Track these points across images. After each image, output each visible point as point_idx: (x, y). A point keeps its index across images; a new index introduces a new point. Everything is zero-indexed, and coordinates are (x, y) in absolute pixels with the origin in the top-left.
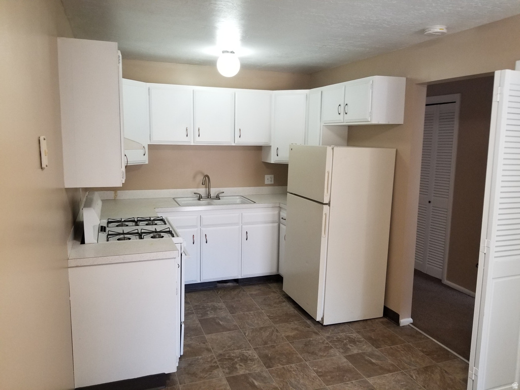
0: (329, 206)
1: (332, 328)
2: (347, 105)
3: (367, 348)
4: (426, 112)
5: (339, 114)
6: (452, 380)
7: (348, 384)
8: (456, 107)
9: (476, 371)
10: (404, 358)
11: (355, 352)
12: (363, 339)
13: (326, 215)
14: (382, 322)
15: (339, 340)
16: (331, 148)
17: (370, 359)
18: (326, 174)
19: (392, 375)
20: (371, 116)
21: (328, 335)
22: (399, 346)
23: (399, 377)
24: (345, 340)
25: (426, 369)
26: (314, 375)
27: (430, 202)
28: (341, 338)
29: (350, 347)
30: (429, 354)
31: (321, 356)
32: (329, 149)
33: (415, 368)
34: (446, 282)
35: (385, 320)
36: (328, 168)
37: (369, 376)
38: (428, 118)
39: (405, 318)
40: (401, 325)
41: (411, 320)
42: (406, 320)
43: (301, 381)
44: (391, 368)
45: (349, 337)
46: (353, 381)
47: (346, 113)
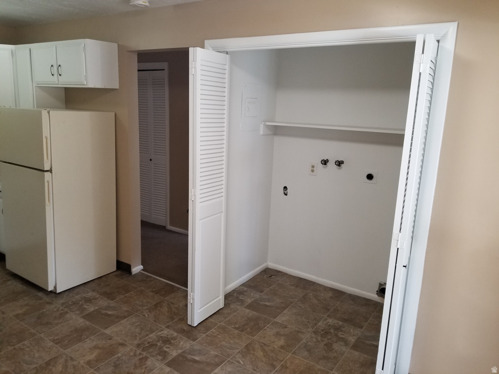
0: (51, 172)
1: (67, 293)
2: (60, 66)
3: (103, 302)
4: (138, 77)
5: (53, 75)
6: (176, 308)
7: (86, 341)
8: (165, 74)
9: (193, 296)
10: (137, 302)
11: (92, 309)
12: (98, 296)
13: (48, 182)
14: (116, 275)
15: (74, 303)
16: (46, 111)
17: (107, 312)
18: (44, 140)
19: (128, 320)
20: (86, 79)
21: (62, 301)
22: (132, 293)
23: (134, 320)
24: (81, 301)
25: (156, 306)
26: (50, 344)
27: (151, 160)
28: (76, 301)
29: (87, 307)
30: (157, 292)
31: (57, 324)
32: (44, 113)
33: (147, 307)
34: (169, 227)
35: (119, 272)
36: (45, 132)
37: (106, 328)
38: (142, 83)
39: (136, 267)
40: (133, 274)
41: (141, 267)
42: (137, 269)
43: (37, 355)
44: (126, 314)
45: (85, 298)
46: (91, 338)
47: (60, 75)
